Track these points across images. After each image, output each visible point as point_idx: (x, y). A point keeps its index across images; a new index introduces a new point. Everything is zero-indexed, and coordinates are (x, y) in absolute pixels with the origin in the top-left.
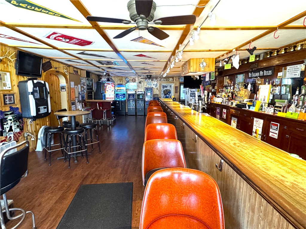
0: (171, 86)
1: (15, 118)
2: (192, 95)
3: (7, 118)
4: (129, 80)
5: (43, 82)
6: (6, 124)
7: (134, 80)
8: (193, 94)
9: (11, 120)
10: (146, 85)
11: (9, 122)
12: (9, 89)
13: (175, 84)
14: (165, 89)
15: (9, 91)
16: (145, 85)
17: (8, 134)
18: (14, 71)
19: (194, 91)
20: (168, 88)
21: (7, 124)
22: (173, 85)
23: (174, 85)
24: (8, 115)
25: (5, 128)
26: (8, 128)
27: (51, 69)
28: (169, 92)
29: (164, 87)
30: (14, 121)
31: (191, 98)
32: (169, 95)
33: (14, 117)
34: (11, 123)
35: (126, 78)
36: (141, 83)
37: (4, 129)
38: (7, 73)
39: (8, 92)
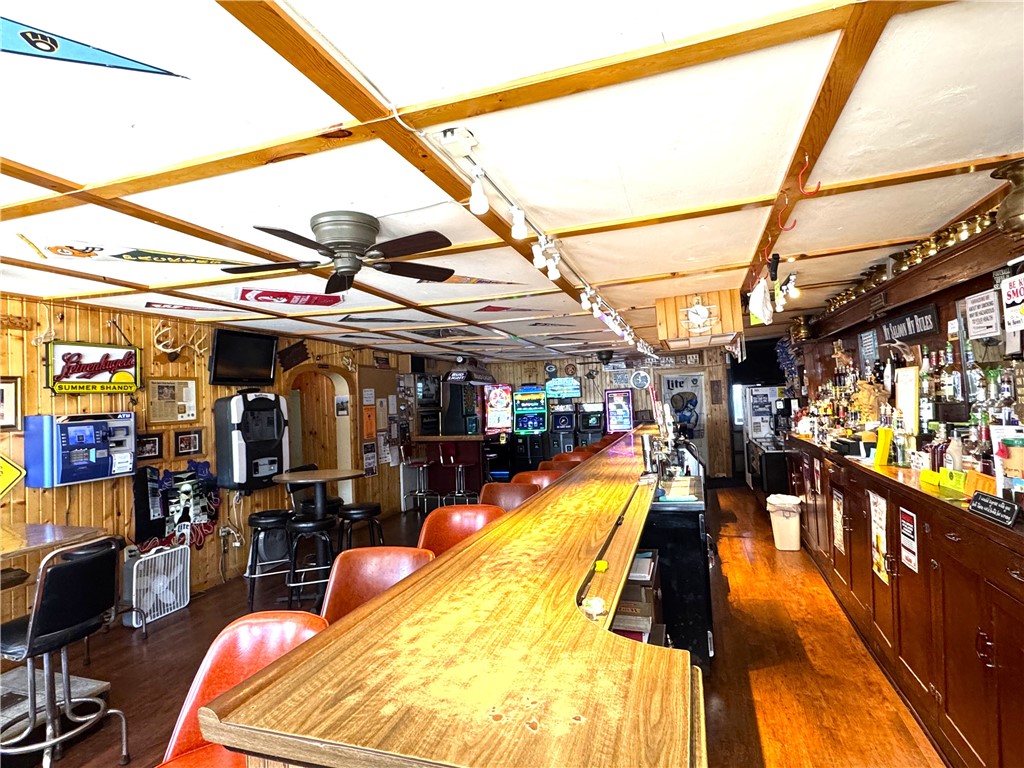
0: (696, 380)
1: (198, 488)
2: (761, 409)
3: (178, 489)
4: (556, 372)
5: (272, 397)
6: (176, 503)
7: (571, 372)
8: (762, 406)
9: (187, 493)
10: (611, 382)
11: (184, 497)
12: (191, 418)
13: (710, 373)
14: (676, 391)
15: (190, 422)
16: (608, 380)
17: (176, 529)
18: (206, 376)
19: (766, 395)
20: (687, 388)
21: (178, 502)
22: (703, 378)
23: (707, 375)
24: (182, 480)
25: (173, 512)
26: (178, 511)
27: (307, 362)
28: (691, 400)
29: (671, 384)
30: (195, 497)
31: (758, 419)
32: (690, 411)
33: (196, 486)
34: (188, 500)
35: (547, 364)
36: (593, 378)
37: (168, 515)
38: (189, 382)
39: (189, 426)
